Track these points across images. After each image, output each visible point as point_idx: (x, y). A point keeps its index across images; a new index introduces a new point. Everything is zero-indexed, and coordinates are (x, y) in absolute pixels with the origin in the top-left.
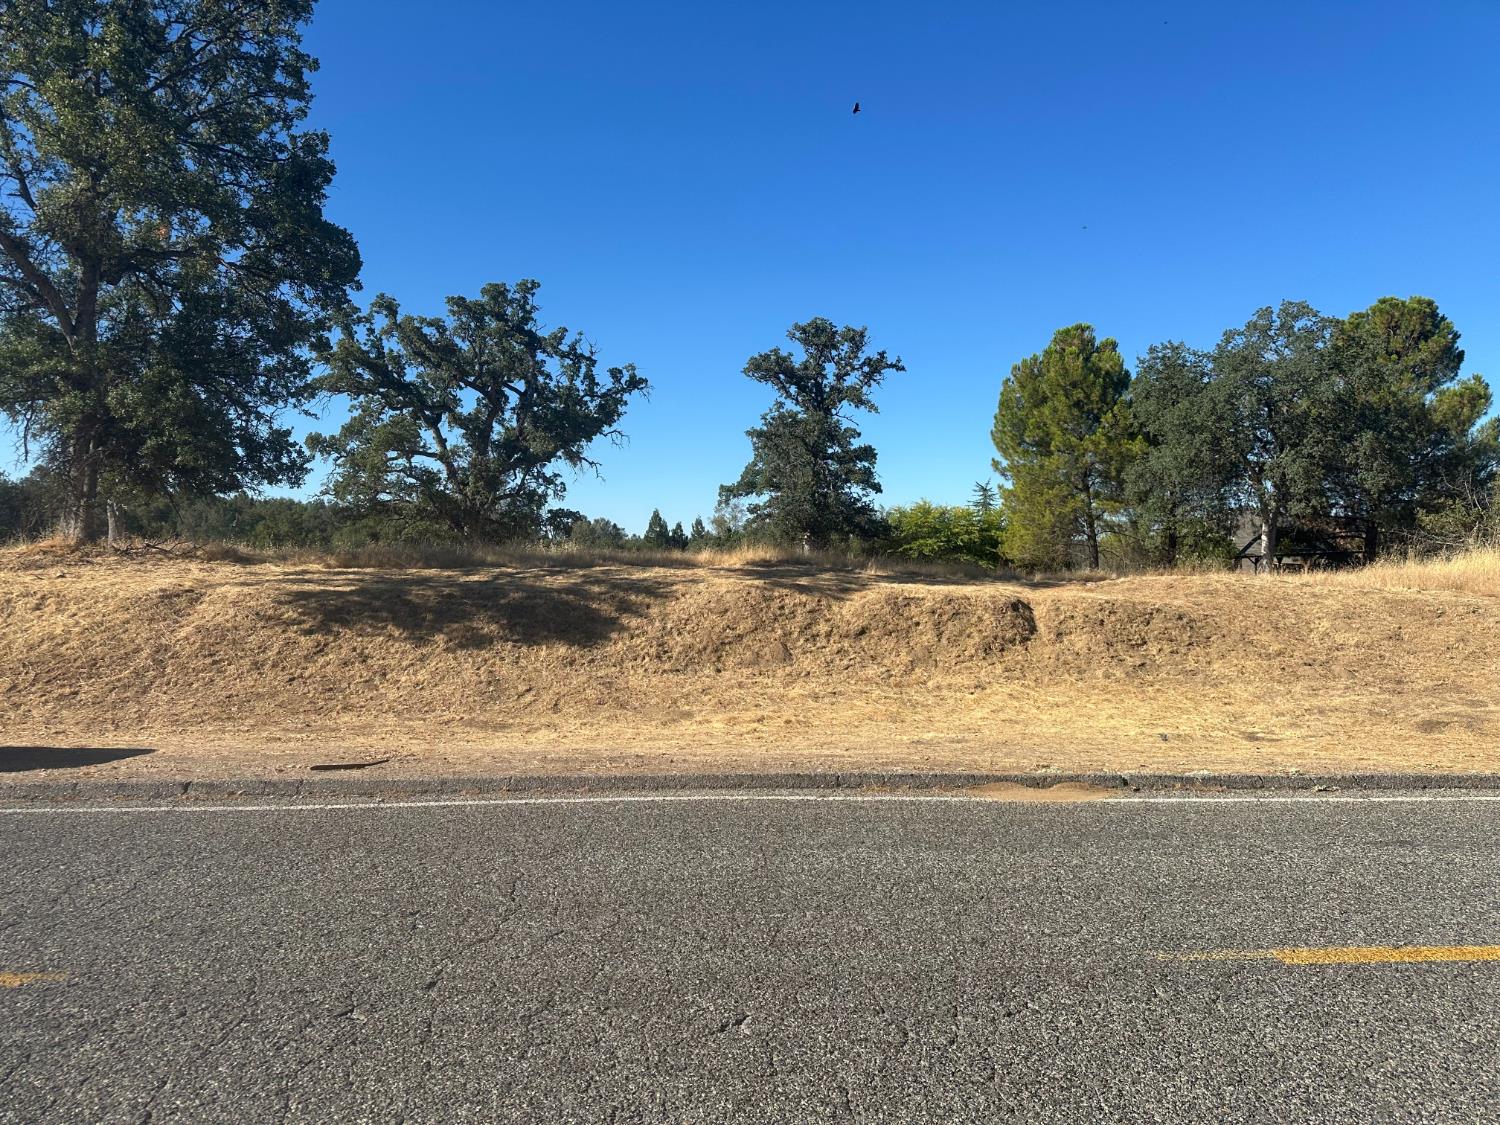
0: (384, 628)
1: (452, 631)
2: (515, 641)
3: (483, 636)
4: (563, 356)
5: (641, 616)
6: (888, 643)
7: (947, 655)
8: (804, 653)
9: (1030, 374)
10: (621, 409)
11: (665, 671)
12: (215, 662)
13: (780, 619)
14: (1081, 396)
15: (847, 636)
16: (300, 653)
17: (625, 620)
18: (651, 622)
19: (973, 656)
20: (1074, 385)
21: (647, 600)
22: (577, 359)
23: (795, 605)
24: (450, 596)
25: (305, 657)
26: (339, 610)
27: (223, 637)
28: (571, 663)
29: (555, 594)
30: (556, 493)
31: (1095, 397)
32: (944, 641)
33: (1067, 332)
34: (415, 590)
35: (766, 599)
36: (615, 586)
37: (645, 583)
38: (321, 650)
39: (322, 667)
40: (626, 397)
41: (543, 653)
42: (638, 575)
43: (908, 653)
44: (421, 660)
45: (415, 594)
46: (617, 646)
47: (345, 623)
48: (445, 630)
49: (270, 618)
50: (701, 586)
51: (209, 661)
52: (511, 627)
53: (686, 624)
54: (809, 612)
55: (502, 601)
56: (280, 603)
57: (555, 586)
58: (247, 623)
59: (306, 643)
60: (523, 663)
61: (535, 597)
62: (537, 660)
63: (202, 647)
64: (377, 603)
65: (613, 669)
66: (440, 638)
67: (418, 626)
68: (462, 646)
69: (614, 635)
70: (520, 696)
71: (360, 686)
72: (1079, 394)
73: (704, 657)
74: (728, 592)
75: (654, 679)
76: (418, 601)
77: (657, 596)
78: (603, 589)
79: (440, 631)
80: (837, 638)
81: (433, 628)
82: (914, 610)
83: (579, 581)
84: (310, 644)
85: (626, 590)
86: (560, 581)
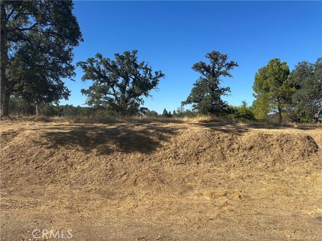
0: (76, 146)
1: (99, 148)
2: (122, 151)
3: (110, 149)
4: (143, 68)
5: (167, 141)
6: (262, 153)
7: (287, 158)
8: (231, 156)
9: (263, 71)
10: (158, 82)
11: (178, 164)
12: (12, 160)
13: (219, 142)
14: (278, 76)
15: (245, 149)
16: (44, 156)
17: (162, 143)
18: (171, 143)
19: (298, 158)
20: (276, 74)
21: (169, 135)
22: (147, 70)
23: (223, 137)
24: (101, 134)
25: (45, 158)
26: (62, 139)
27: (19, 150)
28: (142, 160)
29: (138, 134)
30: (142, 103)
31: (281, 77)
32: (284, 152)
33: (273, 61)
34: (90, 132)
35: (213, 135)
36: (158, 130)
37: (168, 129)
38: (52, 155)
39: (50, 162)
40: (159, 79)
41: (132, 156)
42: (165, 126)
43: (271, 156)
44: (87, 159)
45: (90, 133)
46: (159, 153)
47: (62, 144)
48: (97, 147)
49: (37, 142)
50: (188, 130)
51: (10, 159)
52: (121, 146)
53: (184, 144)
54: (230, 140)
55: (119, 136)
56: (42, 137)
57: (138, 130)
58: (29, 144)
59: (47, 152)
60: (124, 160)
61: (130, 134)
62: (130, 159)
63: (10, 154)
64: (75, 137)
65: (158, 163)
66: (95, 150)
67: (88, 146)
68: (102, 154)
69: (158, 149)
70: (122, 176)
71: (62, 170)
72: (277, 76)
73: (192, 158)
74: (198, 132)
75: (174, 168)
76: (89, 136)
77: (173, 134)
78: (154, 131)
79: (95, 147)
80: (242, 150)
81: (93, 146)
82: (269, 139)
83: (146, 128)
84: (48, 152)
85: (162, 131)
86: (140, 128)
